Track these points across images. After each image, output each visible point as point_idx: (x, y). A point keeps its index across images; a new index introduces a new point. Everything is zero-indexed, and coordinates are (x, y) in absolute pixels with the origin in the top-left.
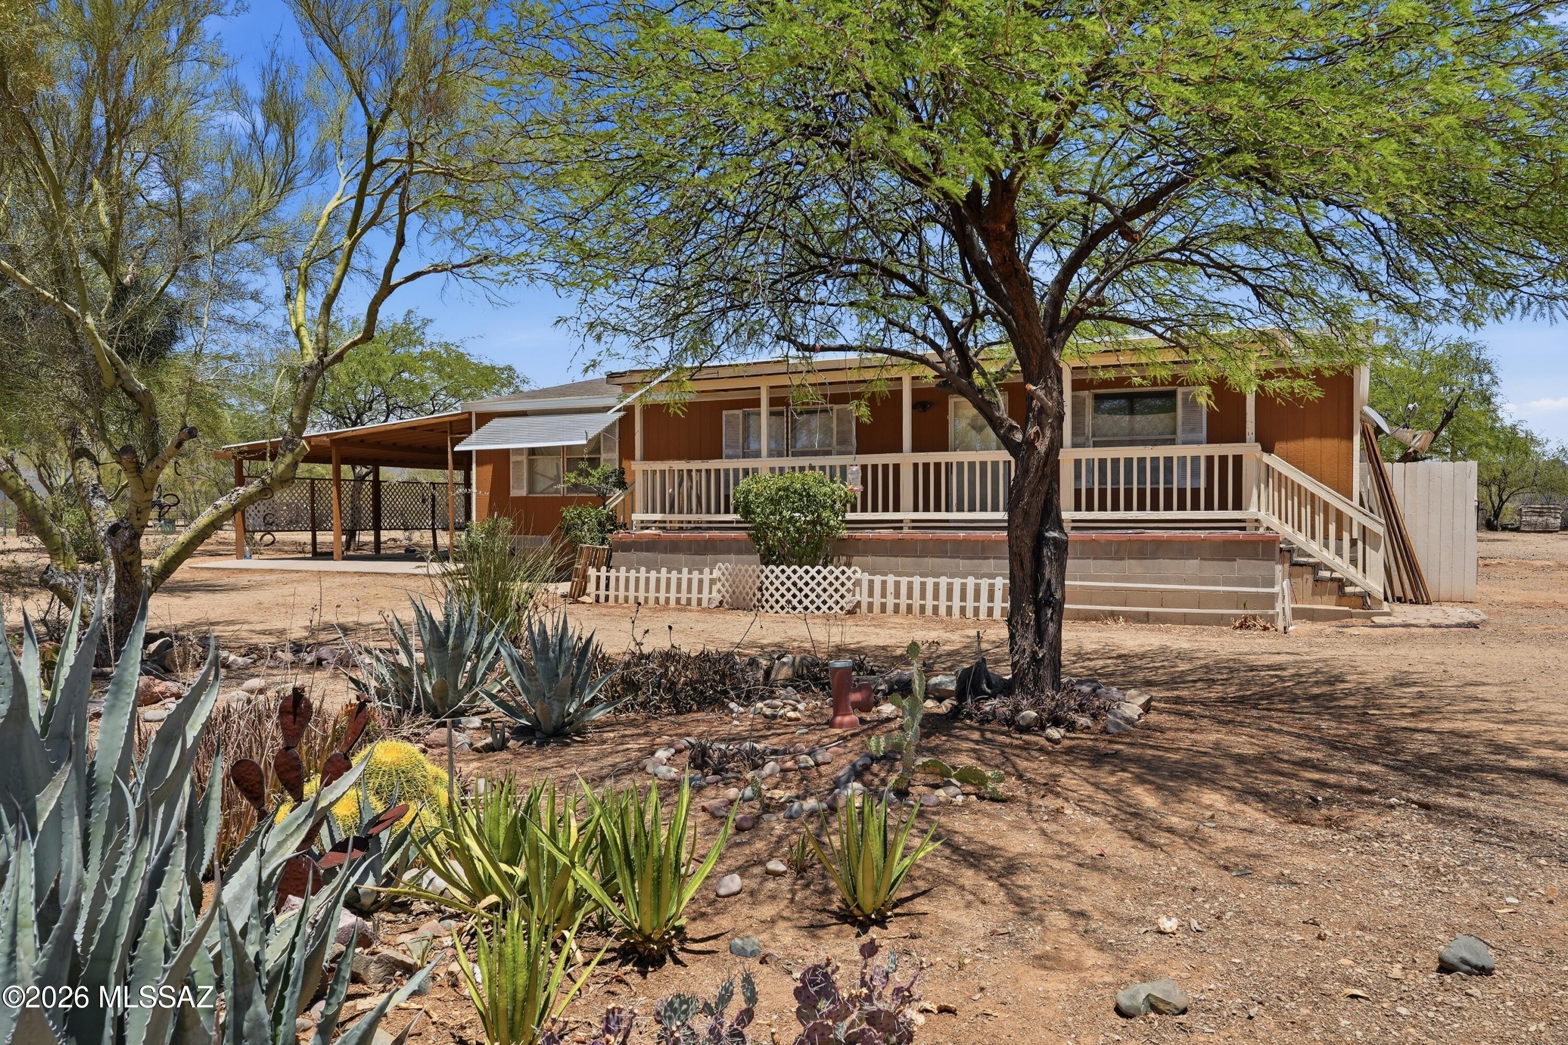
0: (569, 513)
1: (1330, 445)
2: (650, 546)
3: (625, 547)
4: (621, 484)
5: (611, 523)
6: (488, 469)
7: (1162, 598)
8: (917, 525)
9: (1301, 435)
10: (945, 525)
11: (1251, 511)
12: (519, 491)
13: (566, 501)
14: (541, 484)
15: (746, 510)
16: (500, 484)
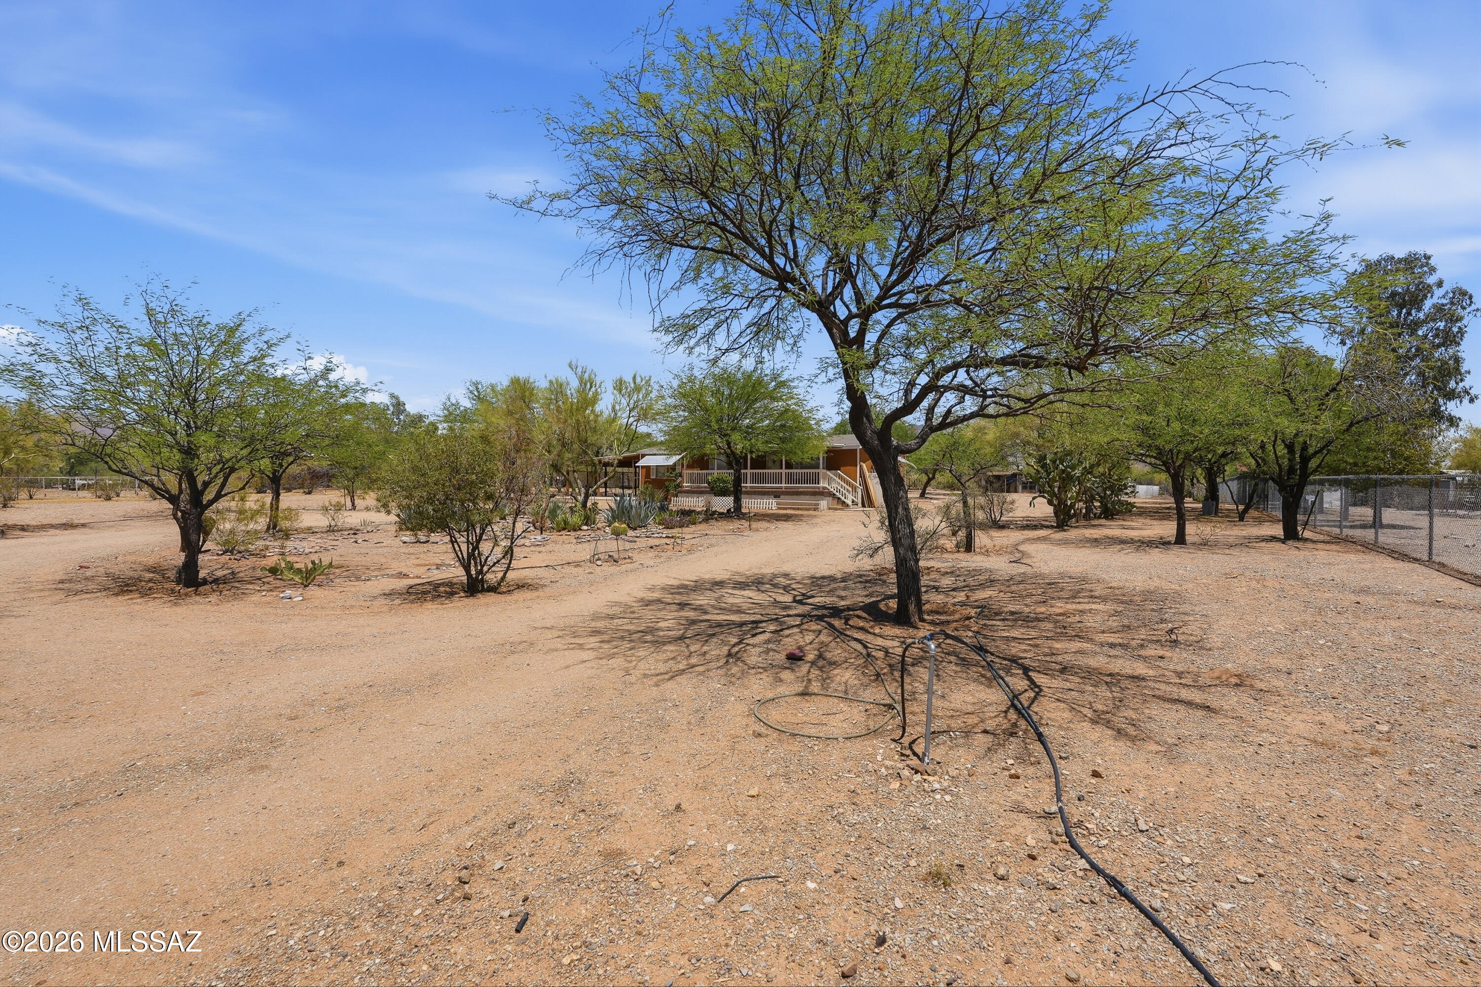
0: (667, 483)
1: (853, 468)
2: (688, 492)
3: (681, 492)
4: (681, 476)
5: (679, 485)
6: (644, 470)
7: (802, 504)
8: (751, 487)
9: (846, 466)
10: (763, 488)
11: (821, 485)
12: (653, 477)
13: (666, 480)
14: (660, 475)
15: (709, 483)
16: (648, 475)
